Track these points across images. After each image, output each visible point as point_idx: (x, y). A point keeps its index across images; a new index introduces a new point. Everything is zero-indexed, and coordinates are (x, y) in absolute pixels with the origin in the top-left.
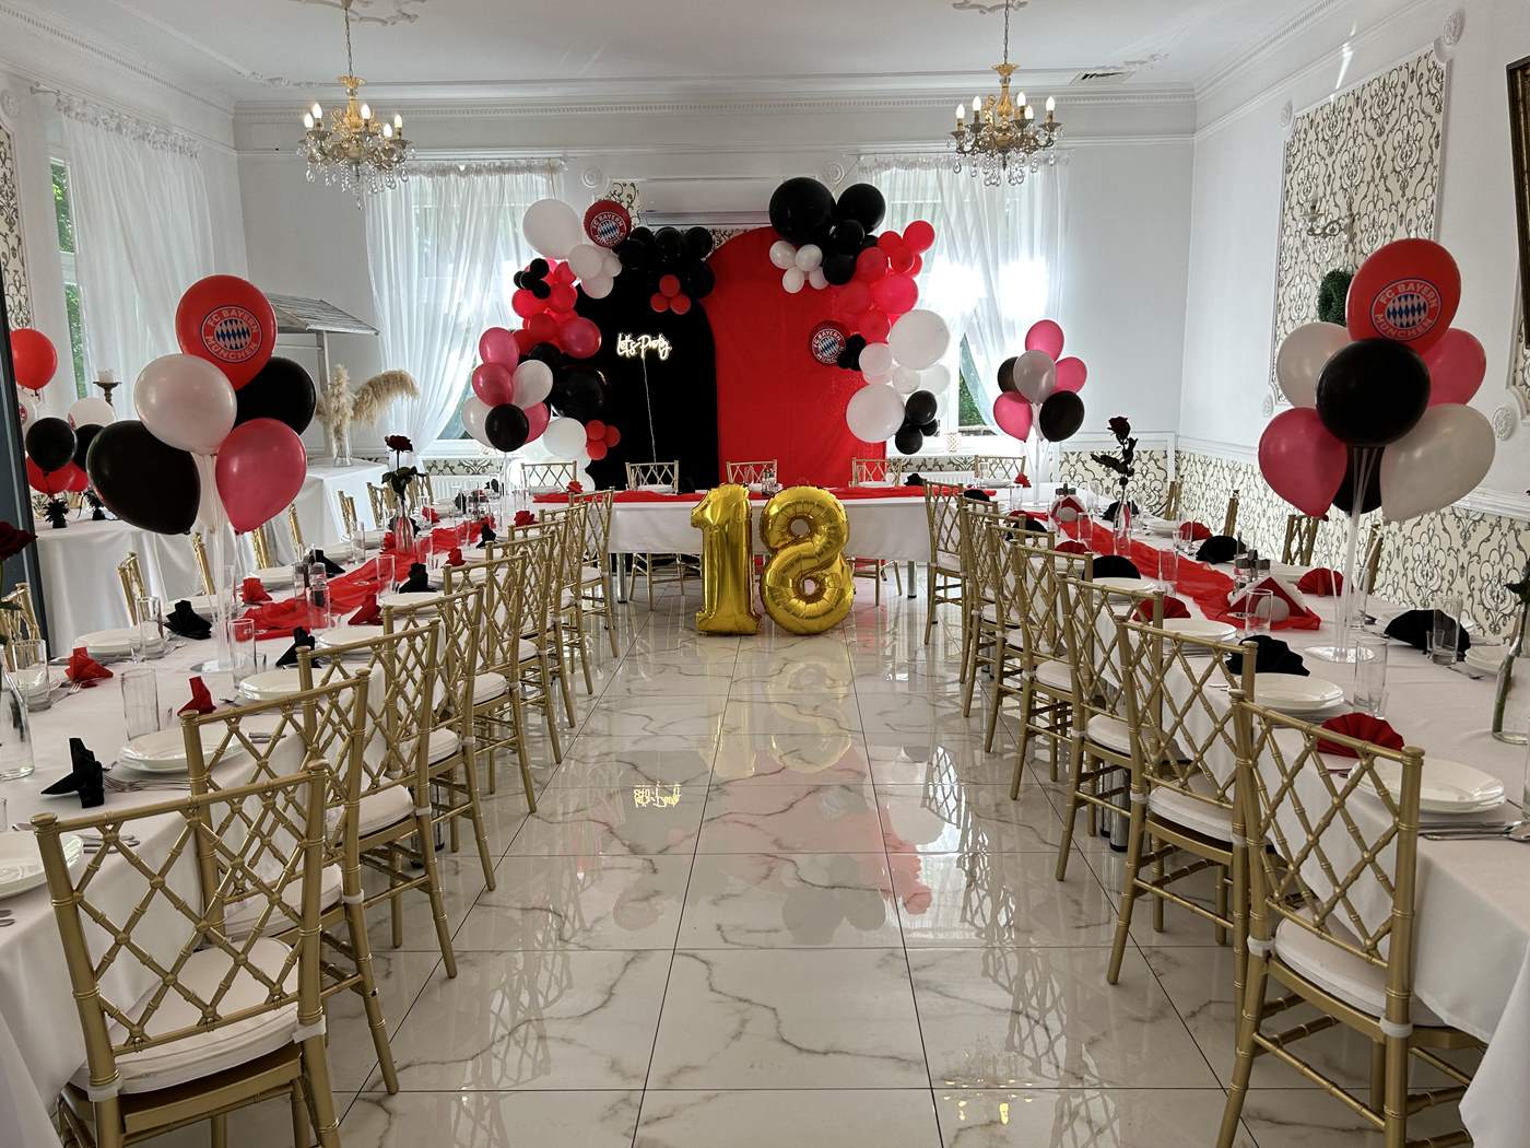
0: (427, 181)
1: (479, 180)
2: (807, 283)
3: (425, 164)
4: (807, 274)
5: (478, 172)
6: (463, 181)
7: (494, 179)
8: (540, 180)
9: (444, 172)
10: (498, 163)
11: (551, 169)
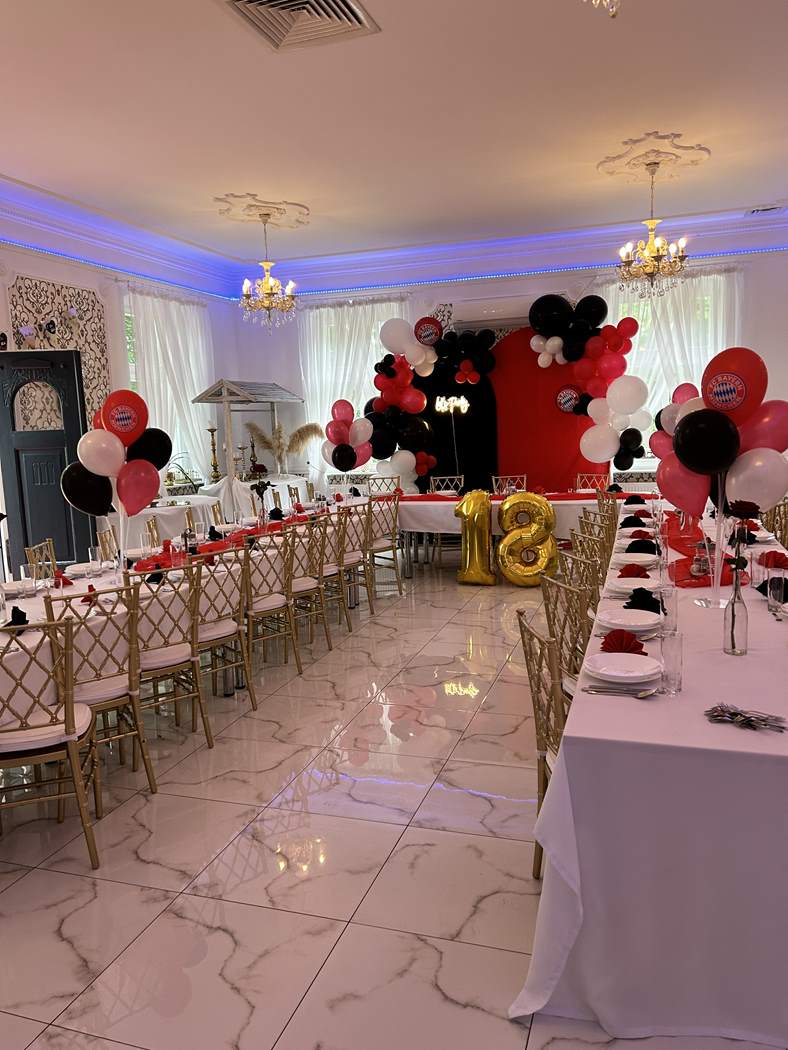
0: (332, 310)
1: (361, 308)
2: (554, 360)
3: (330, 301)
4: (554, 355)
5: (360, 304)
6: (351, 309)
7: (369, 307)
8: (395, 306)
9: (341, 305)
10: (371, 298)
11: (402, 299)
